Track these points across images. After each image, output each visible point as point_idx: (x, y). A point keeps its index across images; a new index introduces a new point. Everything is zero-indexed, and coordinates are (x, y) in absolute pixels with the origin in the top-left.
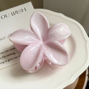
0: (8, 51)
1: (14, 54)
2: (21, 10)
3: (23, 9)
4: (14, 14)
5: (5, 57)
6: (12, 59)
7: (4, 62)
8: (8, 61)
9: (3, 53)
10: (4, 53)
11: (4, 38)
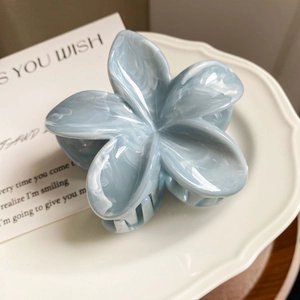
0: (44, 175)
1: (66, 183)
2: (88, 43)
3: (94, 37)
4: (65, 57)
5: (35, 194)
6: (58, 201)
7: (34, 211)
8: (44, 208)
9: (29, 181)
10: (33, 180)
11: (34, 133)
